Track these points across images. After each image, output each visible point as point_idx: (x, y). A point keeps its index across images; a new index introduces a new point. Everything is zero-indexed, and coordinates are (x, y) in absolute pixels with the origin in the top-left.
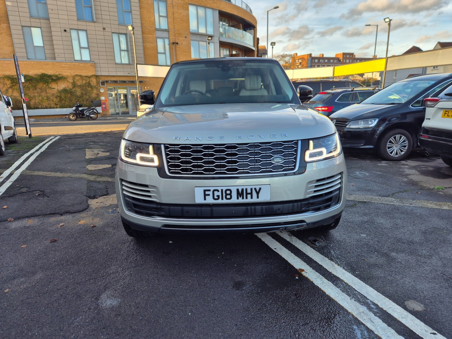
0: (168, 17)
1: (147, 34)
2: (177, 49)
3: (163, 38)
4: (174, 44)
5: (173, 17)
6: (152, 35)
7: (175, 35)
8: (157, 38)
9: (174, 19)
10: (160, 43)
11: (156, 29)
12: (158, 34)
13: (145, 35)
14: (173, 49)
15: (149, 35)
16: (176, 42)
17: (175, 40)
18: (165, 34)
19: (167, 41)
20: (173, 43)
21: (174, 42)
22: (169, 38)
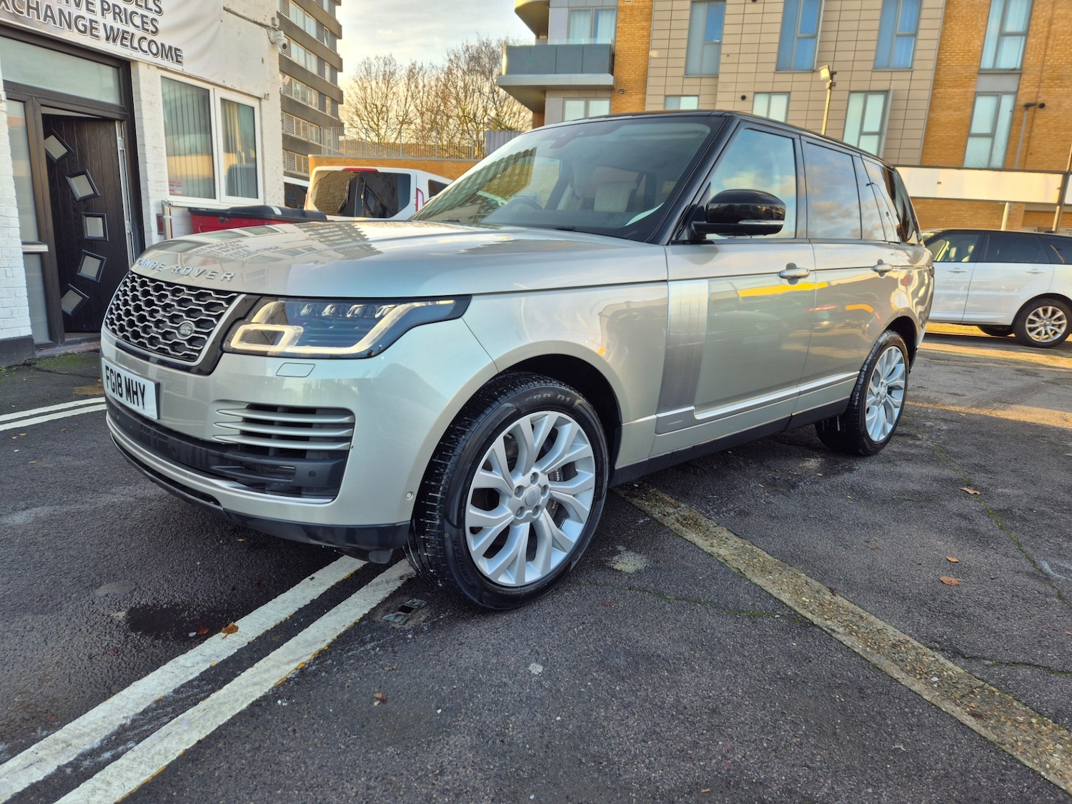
0: (1030, 33)
1: (950, 87)
2: (1038, 121)
3: (998, 95)
4: (1031, 109)
5: (1049, 32)
6: (965, 87)
7: (1041, 81)
8: (978, 94)
9: (1048, 38)
10: (984, 107)
11: (980, 70)
12: (985, 83)
13: (942, 90)
14: (1022, 122)
15: (954, 90)
16: (1040, 101)
17: (1037, 97)
18: (1009, 83)
19: (1007, 102)
20: (1027, 106)
21: (1033, 101)
22: (1016, 93)
